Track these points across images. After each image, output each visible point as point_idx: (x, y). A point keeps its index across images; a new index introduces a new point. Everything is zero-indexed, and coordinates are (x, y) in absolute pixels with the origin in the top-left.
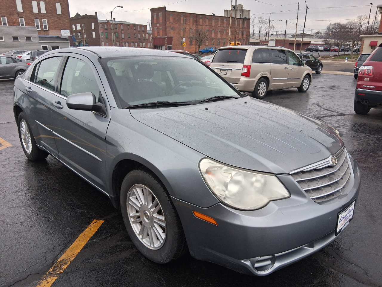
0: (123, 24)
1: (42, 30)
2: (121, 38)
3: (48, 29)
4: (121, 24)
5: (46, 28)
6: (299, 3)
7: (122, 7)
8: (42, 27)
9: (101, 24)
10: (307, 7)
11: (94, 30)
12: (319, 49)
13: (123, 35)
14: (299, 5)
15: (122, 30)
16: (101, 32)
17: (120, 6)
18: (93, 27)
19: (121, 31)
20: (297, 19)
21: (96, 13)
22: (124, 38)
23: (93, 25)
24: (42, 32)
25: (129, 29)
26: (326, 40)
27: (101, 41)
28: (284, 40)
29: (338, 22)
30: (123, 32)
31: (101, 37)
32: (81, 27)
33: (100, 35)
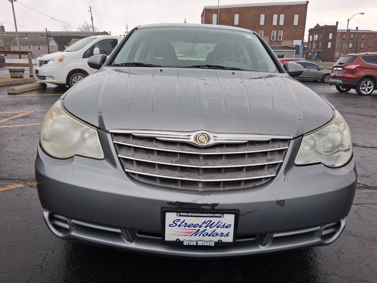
0: (366, 33)
1: (276, 40)
2: (360, 48)
3: (281, 40)
4: (363, 33)
5: (280, 39)
7: (363, 14)
8: (277, 38)
9: (340, 34)
11: (330, 41)
13: (363, 44)
15: (363, 39)
16: (337, 42)
17: (361, 13)
18: (330, 37)
19: (361, 40)
21: (337, 23)
22: (363, 48)
23: (331, 35)
24: (276, 42)
25: (372, 38)
27: (335, 51)
30: (363, 41)
31: (336, 47)
32: (318, 37)
33: (336, 45)
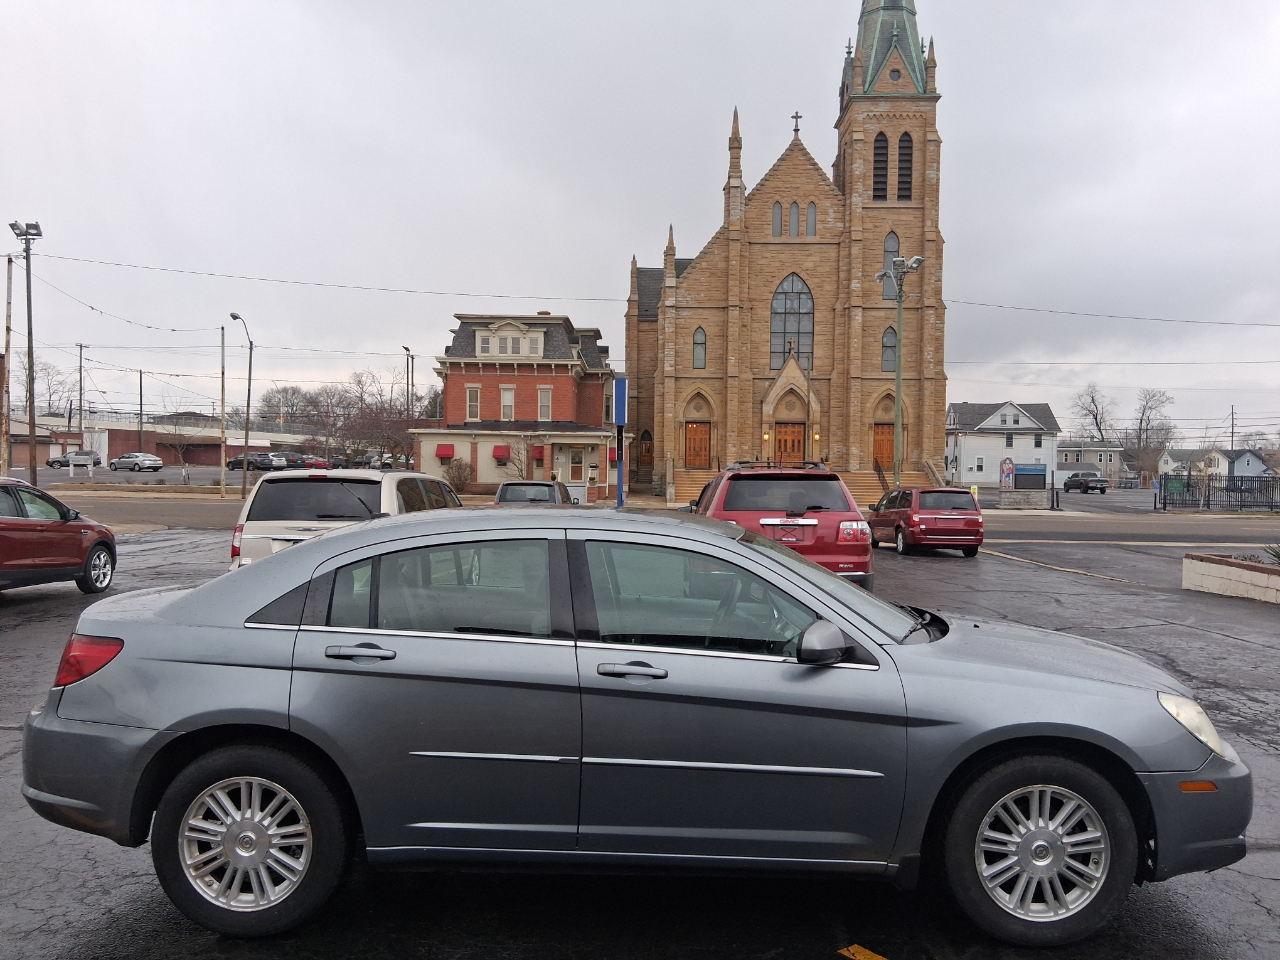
6: (223, 328)
10: (251, 343)
12: (274, 463)
14: (223, 335)
20: (223, 373)
26: (314, 440)
28: (139, 433)
29: (294, 385)
